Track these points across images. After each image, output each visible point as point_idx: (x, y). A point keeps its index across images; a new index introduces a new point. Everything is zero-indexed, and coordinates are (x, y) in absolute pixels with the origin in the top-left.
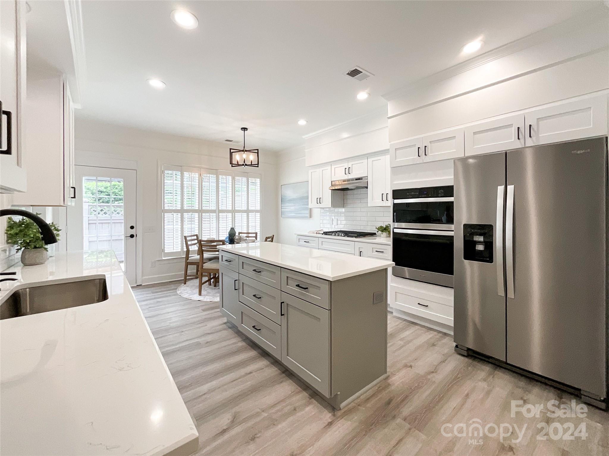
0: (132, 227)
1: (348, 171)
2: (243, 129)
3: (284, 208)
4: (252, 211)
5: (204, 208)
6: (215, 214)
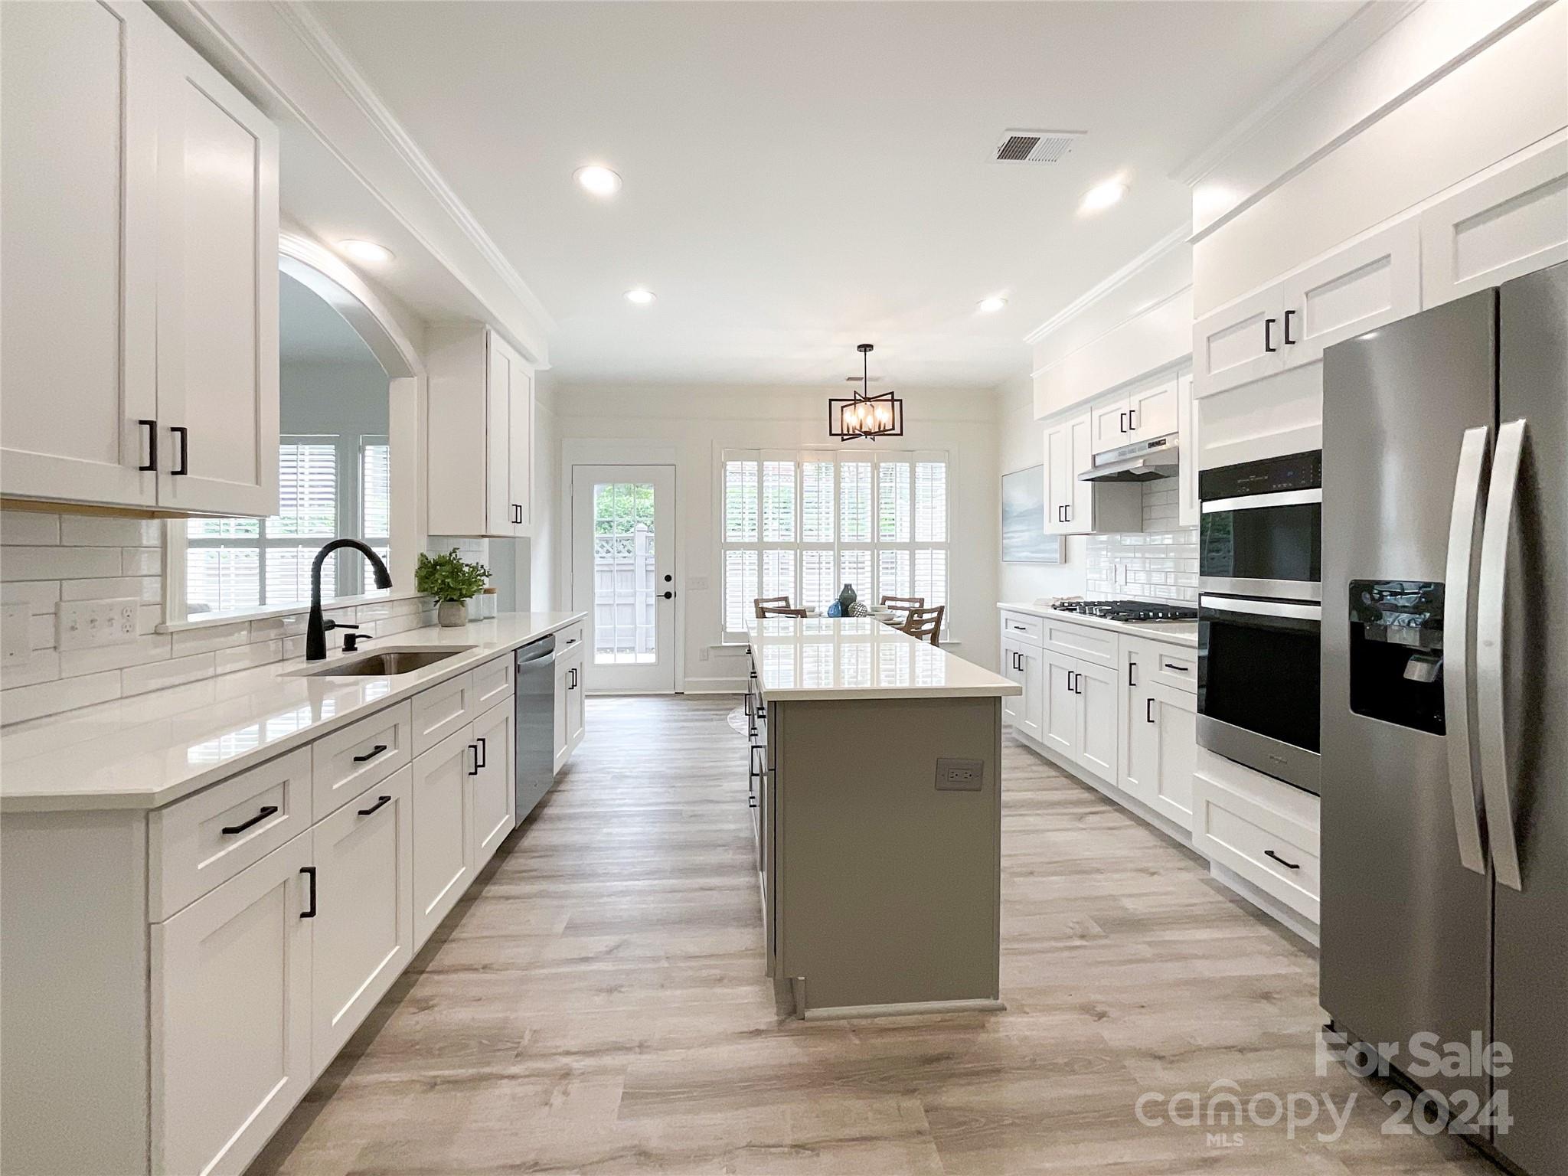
0: (668, 578)
1: (1128, 421)
2: (863, 349)
3: (1009, 538)
4: (924, 546)
5: (806, 539)
6: (831, 553)
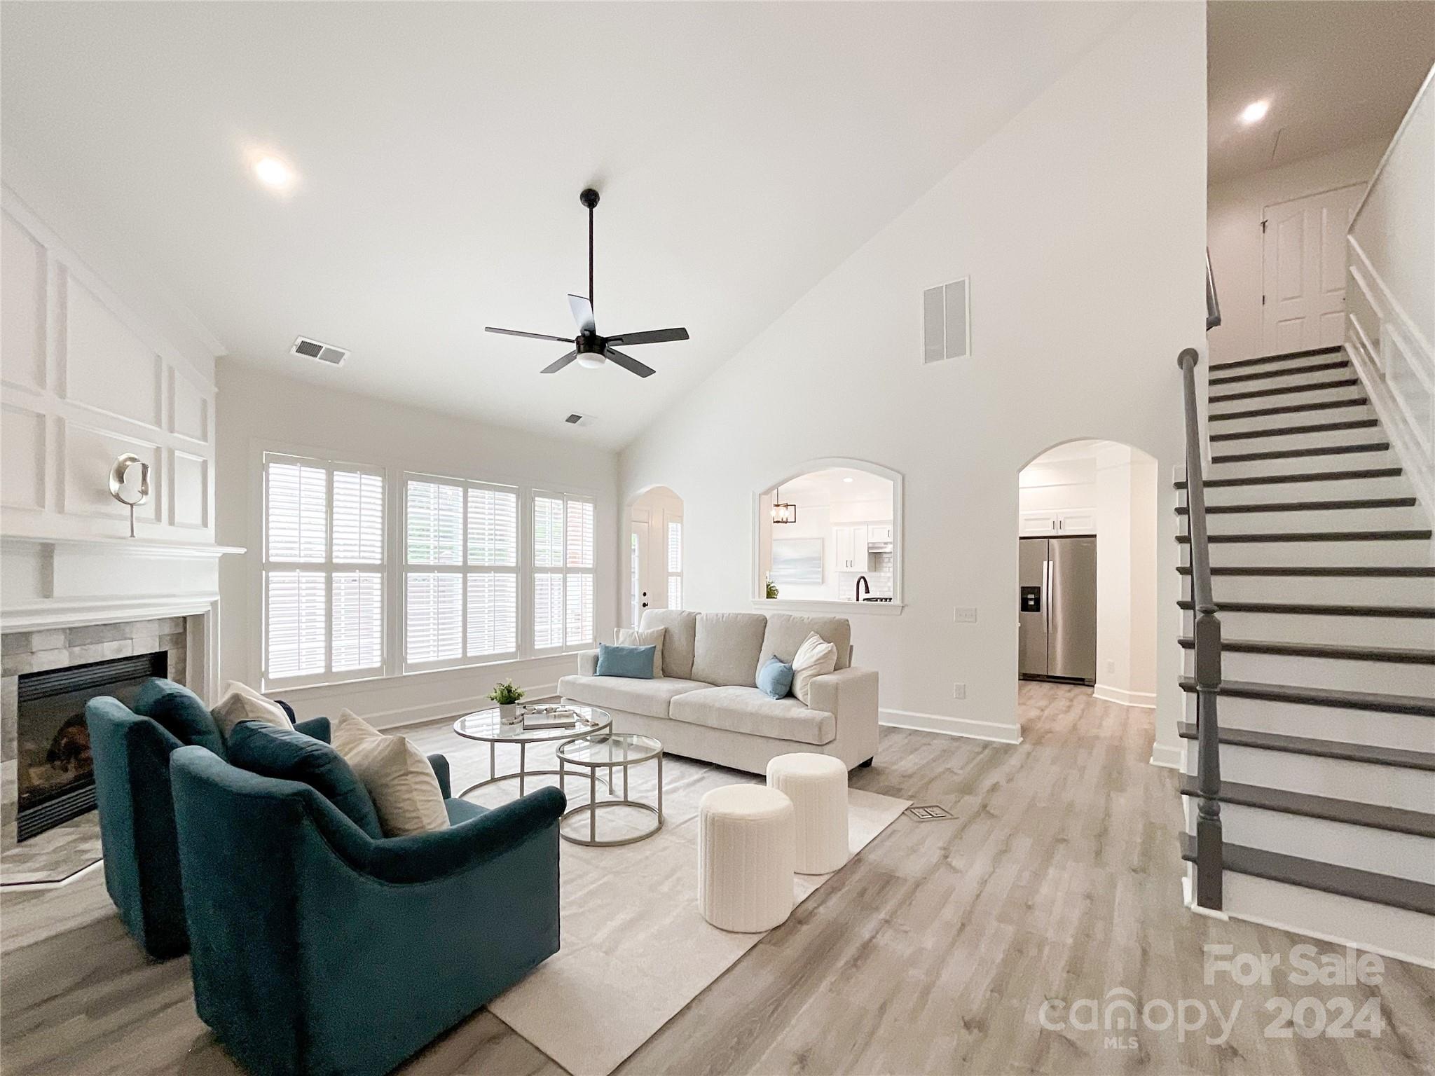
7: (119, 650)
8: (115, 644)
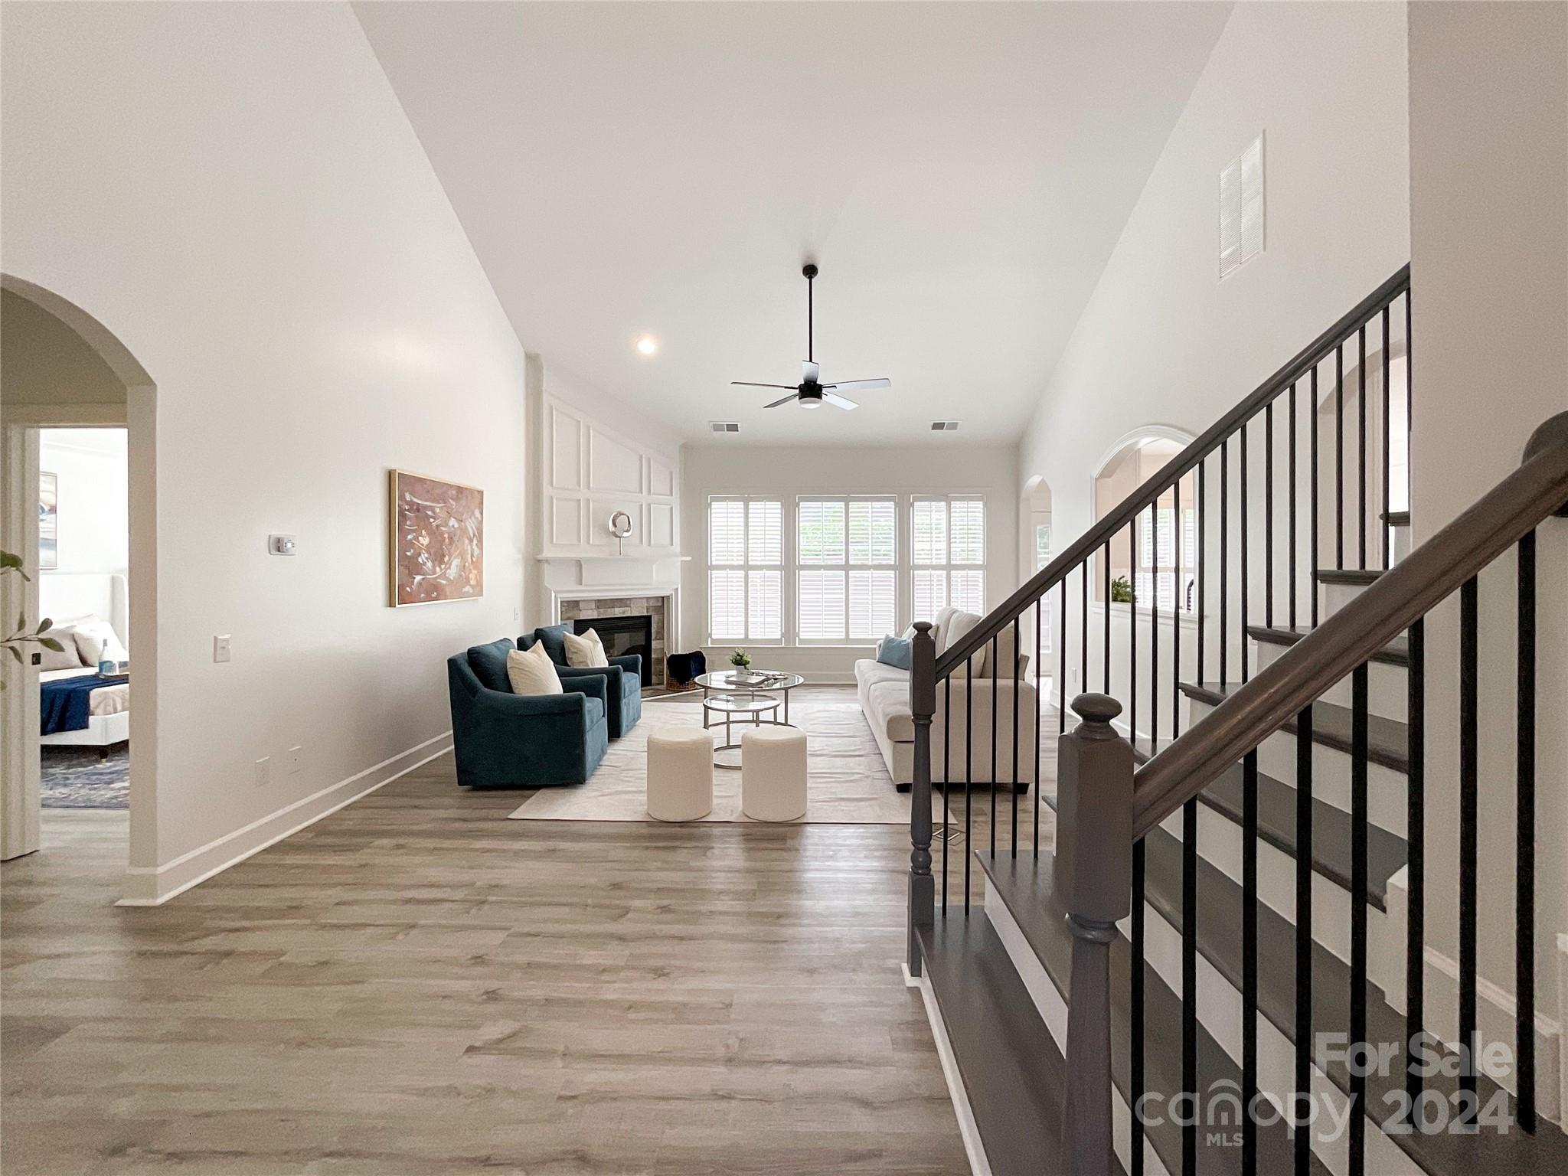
7: (624, 613)
8: (621, 609)
